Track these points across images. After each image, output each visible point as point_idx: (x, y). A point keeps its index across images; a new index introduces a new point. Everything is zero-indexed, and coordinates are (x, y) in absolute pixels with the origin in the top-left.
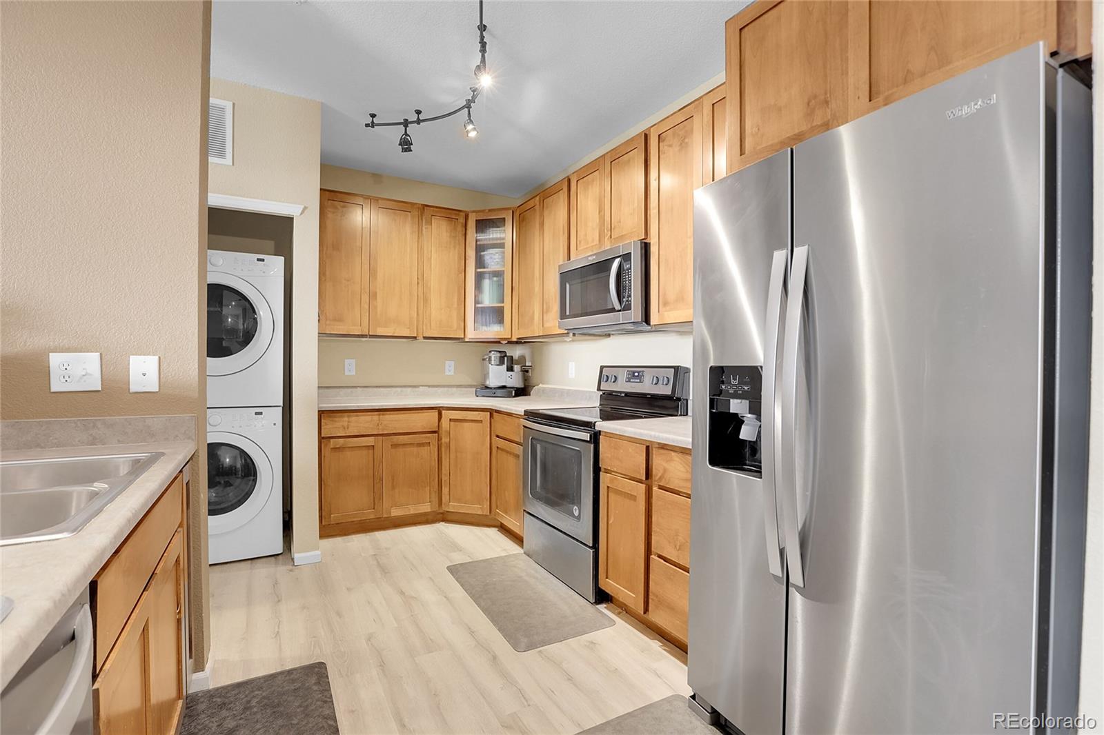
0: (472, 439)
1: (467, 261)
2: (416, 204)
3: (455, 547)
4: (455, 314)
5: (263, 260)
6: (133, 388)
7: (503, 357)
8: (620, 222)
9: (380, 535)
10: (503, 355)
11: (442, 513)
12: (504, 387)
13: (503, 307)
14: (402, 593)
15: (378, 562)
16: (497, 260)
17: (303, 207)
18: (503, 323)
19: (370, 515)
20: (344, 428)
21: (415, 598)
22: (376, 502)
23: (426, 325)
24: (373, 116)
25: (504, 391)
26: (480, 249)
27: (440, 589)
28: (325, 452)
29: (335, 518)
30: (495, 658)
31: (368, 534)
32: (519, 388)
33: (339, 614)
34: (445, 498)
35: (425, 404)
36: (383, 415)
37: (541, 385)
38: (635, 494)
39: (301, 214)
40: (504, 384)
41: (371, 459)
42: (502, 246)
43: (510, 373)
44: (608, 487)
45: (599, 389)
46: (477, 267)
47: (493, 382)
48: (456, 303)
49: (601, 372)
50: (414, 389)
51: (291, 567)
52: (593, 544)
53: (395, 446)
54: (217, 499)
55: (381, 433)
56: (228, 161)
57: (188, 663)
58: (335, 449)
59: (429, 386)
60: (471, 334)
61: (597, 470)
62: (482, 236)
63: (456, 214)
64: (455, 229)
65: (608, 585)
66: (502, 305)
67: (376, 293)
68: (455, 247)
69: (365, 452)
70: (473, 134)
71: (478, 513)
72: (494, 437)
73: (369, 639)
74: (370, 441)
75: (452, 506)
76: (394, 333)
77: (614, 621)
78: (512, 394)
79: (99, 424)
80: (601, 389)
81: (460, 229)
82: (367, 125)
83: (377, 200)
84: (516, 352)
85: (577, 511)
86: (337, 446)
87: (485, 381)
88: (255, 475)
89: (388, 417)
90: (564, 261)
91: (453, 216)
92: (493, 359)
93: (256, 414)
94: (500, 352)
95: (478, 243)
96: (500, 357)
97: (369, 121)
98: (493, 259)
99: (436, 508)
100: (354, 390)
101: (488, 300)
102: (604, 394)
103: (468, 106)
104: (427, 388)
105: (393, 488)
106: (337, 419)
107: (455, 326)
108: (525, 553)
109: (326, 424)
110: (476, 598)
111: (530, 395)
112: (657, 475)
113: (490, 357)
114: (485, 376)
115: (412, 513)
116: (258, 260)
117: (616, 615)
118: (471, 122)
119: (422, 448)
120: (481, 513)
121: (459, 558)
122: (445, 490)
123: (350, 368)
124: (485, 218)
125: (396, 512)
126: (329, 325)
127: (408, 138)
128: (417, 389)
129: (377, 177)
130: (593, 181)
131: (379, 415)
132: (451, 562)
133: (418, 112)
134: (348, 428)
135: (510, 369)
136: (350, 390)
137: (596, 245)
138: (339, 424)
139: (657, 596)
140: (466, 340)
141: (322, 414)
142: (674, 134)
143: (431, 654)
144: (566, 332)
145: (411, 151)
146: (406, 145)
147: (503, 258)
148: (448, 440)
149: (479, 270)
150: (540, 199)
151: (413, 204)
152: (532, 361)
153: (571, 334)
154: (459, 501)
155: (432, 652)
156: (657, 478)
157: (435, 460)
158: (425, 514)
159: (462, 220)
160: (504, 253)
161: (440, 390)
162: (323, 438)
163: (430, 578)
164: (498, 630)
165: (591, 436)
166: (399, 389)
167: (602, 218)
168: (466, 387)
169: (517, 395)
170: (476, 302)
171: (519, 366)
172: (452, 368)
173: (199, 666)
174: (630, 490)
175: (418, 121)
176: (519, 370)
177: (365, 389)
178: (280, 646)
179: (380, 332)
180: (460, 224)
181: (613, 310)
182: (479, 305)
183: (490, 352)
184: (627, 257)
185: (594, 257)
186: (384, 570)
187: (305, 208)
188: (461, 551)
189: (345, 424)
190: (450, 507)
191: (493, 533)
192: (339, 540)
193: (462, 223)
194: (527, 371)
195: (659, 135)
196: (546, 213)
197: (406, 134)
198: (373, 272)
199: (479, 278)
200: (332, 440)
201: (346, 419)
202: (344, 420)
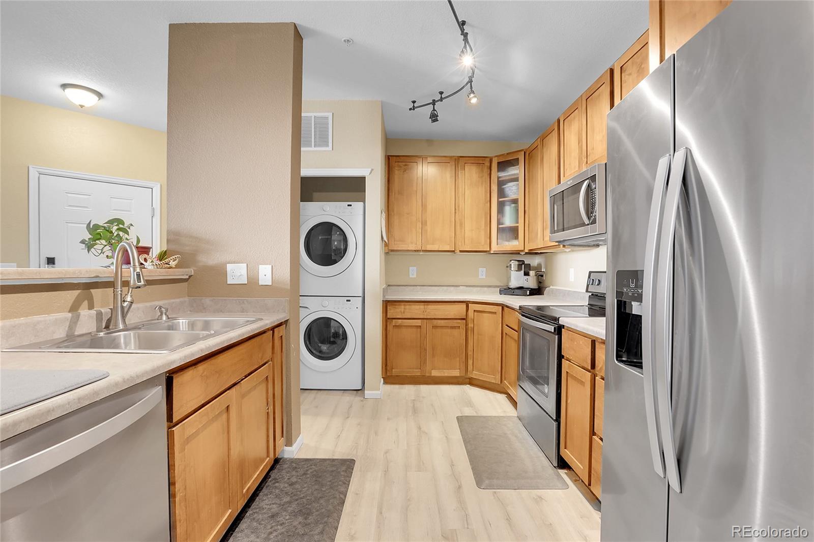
0: (489, 325)
1: (492, 194)
2: (454, 156)
3: (470, 404)
4: (483, 233)
5: (351, 205)
6: (261, 283)
7: (521, 264)
8: (593, 149)
9: (424, 389)
10: (521, 263)
11: (469, 379)
12: (521, 288)
13: (518, 226)
14: (420, 428)
15: (414, 405)
16: (515, 191)
17: (370, 169)
18: (518, 239)
19: (417, 373)
20: (401, 313)
21: (426, 433)
22: (422, 364)
23: (461, 242)
24: (414, 102)
25: (521, 291)
26: (501, 184)
27: (445, 431)
28: (390, 328)
29: (395, 372)
30: (460, 487)
31: (416, 386)
32: (534, 289)
33: (376, 433)
34: (470, 367)
35: (456, 299)
36: (427, 305)
37: (551, 287)
38: (584, 381)
39: (370, 173)
40: (521, 286)
41: (419, 336)
42: (516, 180)
43: (527, 277)
44: (567, 372)
45: (587, 291)
46: (499, 198)
47: (514, 284)
48: (484, 225)
49: (589, 277)
50: (456, 288)
51: (362, 399)
52: (556, 418)
53: (435, 327)
54: (327, 351)
55: (425, 317)
56: (330, 148)
57: (280, 441)
58: (395, 326)
59: (467, 286)
60: (495, 248)
61: (560, 357)
62: (501, 174)
63: (482, 160)
64: (482, 171)
65: (567, 455)
66: (517, 225)
67: (426, 221)
68: (482, 184)
69: (414, 330)
70: (474, 101)
71: (492, 381)
72: (504, 325)
73: (386, 453)
74: (418, 323)
75: (475, 374)
76: (439, 248)
77: (568, 485)
78: (527, 293)
79: (245, 302)
80: (589, 290)
81: (486, 171)
82: (410, 109)
83: (427, 158)
84: (534, 261)
85: (547, 389)
86: (397, 325)
87: (508, 283)
88: (346, 339)
89: (431, 307)
90: (556, 186)
91: (479, 161)
92: (512, 266)
93: (347, 301)
94: (518, 261)
95: (500, 179)
96: (519, 265)
97: (411, 107)
98: (512, 191)
99: (463, 374)
100: (415, 287)
101: (508, 221)
102: (592, 295)
103: (471, 81)
104: (465, 287)
105: (433, 356)
106: (397, 307)
107: (483, 243)
108: (518, 417)
109: (390, 310)
110: (466, 442)
111: (543, 295)
112: (598, 366)
113: (511, 265)
114: (509, 279)
115: (446, 375)
116: (348, 205)
117: (572, 481)
118: (473, 92)
119: (454, 330)
120: (494, 382)
121: (468, 412)
122: (470, 362)
123: (413, 272)
124: (504, 160)
125: (435, 373)
126: (397, 244)
127: (436, 112)
128: (458, 288)
129: (430, 141)
130: (574, 118)
131: (425, 305)
132: (461, 413)
133: (441, 93)
134: (404, 313)
135: (526, 274)
136: (412, 288)
137: (577, 171)
138: (398, 310)
139: (596, 473)
140: (492, 252)
141: (387, 304)
142: (633, 63)
143: (418, 473)
144: (557, 244)
145: (438, 121)
146: (434, 117)
147: (518, 189)
148: (473, 325)
149: (501, 200)
150: (540, 139)
151: (451, 157)
152: (546, 268)
153: (562, 246)
154: (479, 370)
155: (420, 471)
156: (599, 368)
157: (463, 340)
158: (456, 377)
159: (488, 164)
160: (518, 185)
161: (475, 289)
162: (389, 319)
163: (442, 422)
164: (472, 469)
165: (555, 328)
166: (445, 288)
167: (580, 148)
168: (494, 287)
169: (531, 294)
170: (499, 223)
171: (534, 272)
172: (484, 273)
173: (289, 443)
174: (581, 377)
175: (441, 100)
176: (534, 274)
177: (422, 287)
178: (337, 444)
179: (429, 247)
180: (486, 168)
181: (583, 225)
182: (500, 226)
183: (511, 261)
184: (593, 178)
185: (572, 181)
186: (415, 411)
187: (372, 170)
188: (472, 407)
189: (403, 310)
190: (474, 374)
191: (502, 398)
192: (397, 386)
193: (488, 166)
194: (542, 276)
195: (621, 67)
196: (545, 150)
197: (434, 110)
198: (424, 206)
199: (501, 206)
200: (394, 320)
201: (403, 307)
202: (402, 307)
